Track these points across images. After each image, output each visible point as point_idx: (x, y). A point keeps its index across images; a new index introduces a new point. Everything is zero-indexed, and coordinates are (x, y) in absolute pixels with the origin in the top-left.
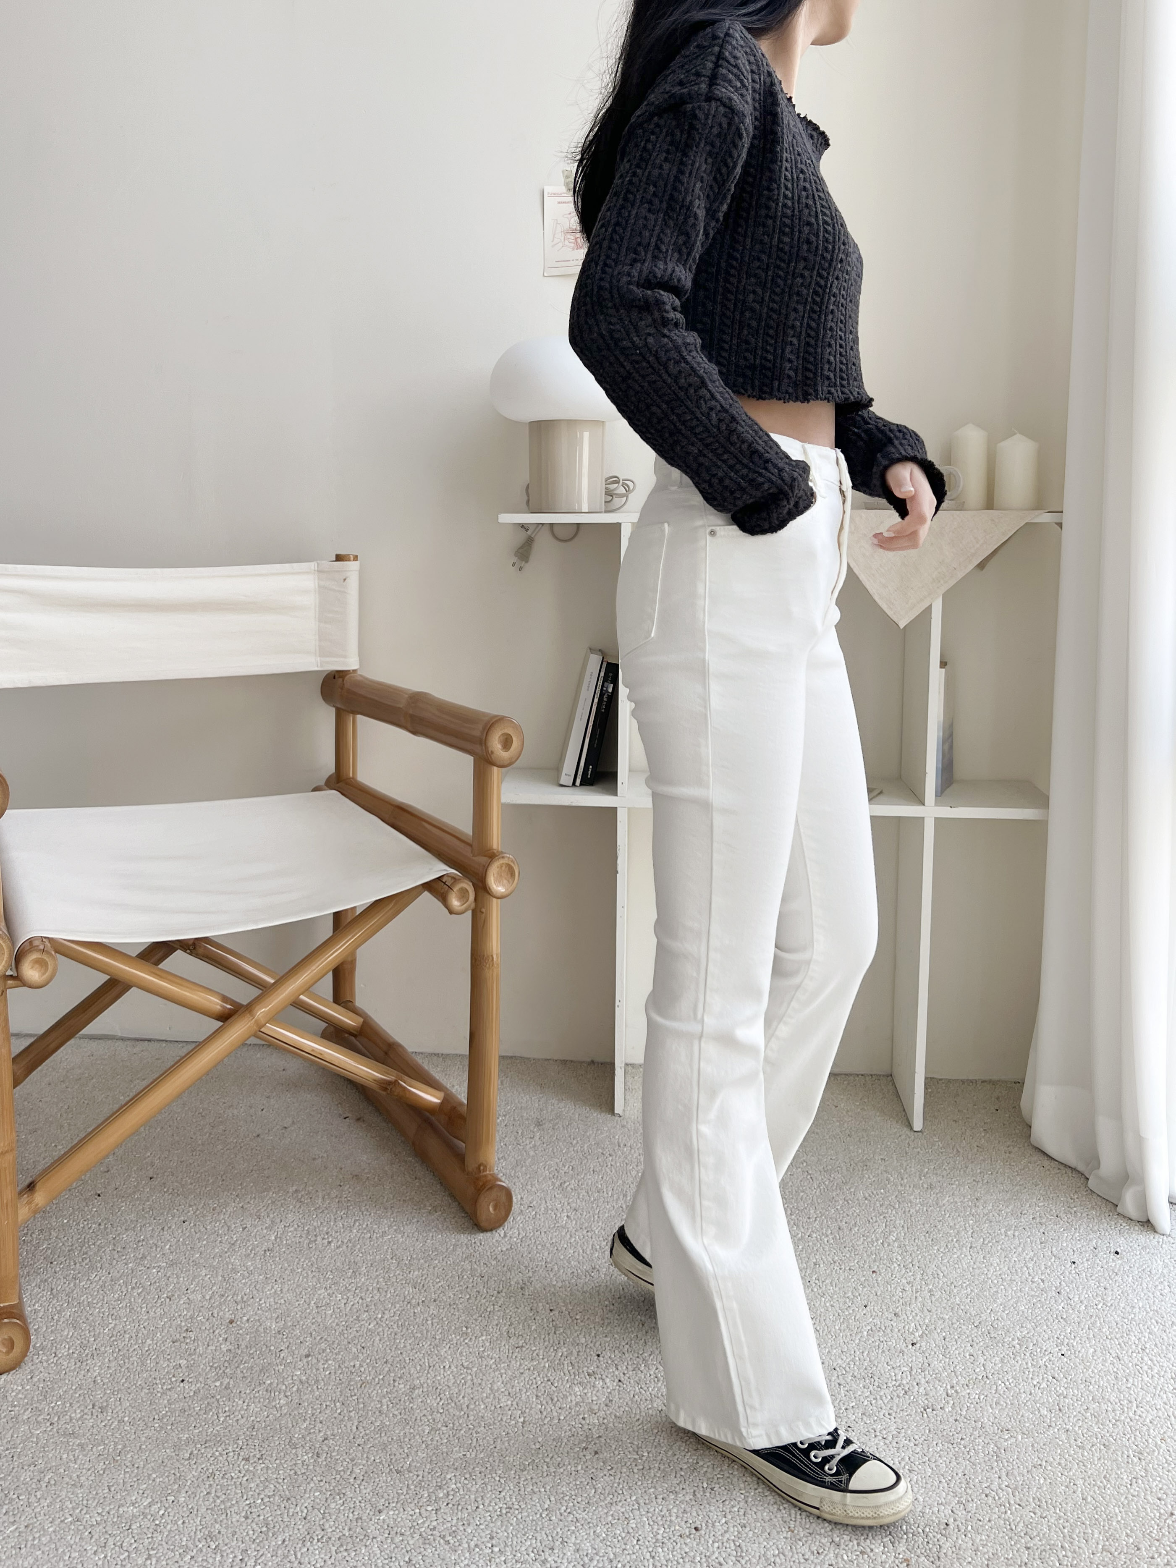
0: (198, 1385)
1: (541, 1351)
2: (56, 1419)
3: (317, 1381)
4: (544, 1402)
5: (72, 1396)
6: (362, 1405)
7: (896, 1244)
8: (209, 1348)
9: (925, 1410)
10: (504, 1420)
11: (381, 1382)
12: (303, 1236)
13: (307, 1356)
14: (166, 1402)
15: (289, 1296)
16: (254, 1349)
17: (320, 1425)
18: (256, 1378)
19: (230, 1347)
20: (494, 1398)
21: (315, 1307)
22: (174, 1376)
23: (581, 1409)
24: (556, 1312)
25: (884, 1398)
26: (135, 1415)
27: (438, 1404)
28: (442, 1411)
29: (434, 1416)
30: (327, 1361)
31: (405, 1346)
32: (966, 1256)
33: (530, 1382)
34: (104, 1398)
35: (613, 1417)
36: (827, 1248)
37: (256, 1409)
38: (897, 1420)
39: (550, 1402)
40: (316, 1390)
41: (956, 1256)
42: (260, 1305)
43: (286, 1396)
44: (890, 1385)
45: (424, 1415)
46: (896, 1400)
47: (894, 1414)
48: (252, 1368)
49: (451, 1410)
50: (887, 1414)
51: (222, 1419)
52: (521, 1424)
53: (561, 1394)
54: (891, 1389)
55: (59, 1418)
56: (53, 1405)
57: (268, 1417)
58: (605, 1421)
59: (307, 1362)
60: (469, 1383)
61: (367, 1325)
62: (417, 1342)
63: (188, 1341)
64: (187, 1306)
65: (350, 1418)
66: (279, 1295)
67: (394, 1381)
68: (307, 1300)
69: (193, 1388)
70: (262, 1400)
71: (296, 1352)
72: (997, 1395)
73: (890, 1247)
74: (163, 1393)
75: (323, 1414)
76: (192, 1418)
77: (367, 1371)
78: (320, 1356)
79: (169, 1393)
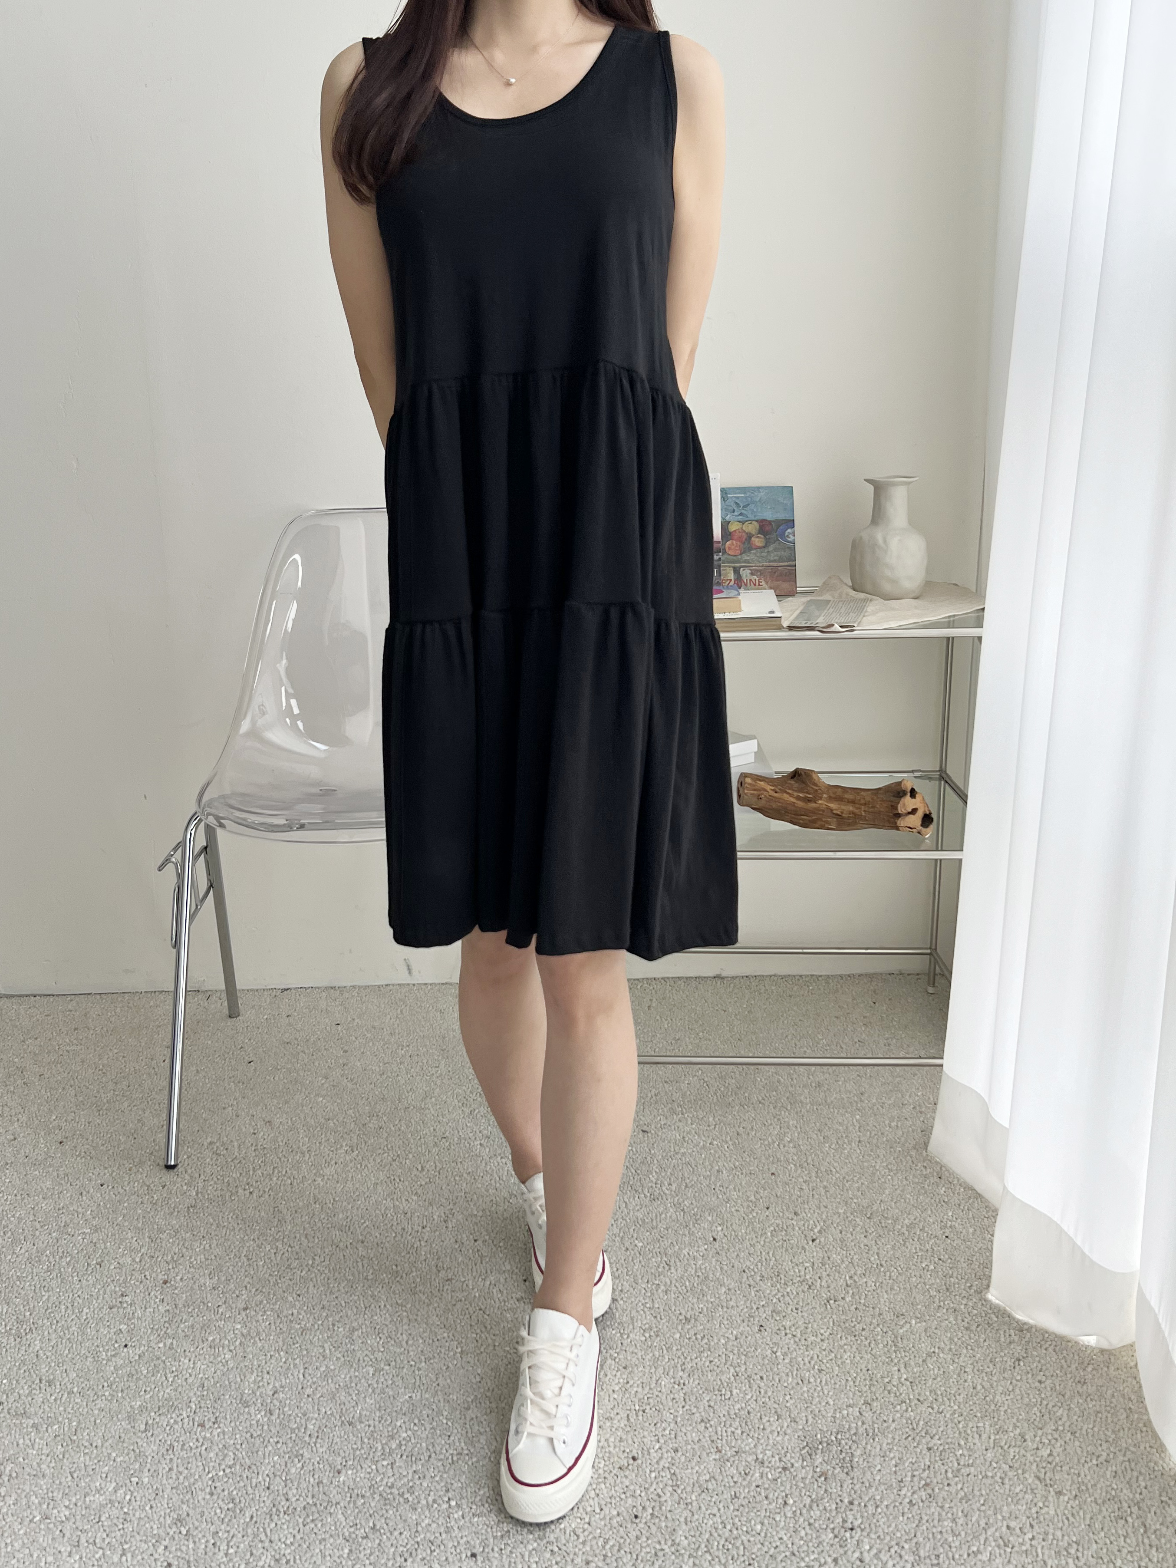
0: (142, 1348)
1: (470, 1282)
3: (258, 1334)
6: (305, 1352)
8: (148, 1310)
10: (443, 1351)
11: (321, 1327)
12: (225, 1189)
13: (245, 1309)
14: (112, 1368)
15: (218, 1251)
16: (192, 1307)
18: (198, 1335)
19: (168, 1308)
20: (431, 1331)
21: (245, 1260)
22: (116, 1342)
24: (480, 1242)
27: (378, 1343)
29: (376, 1355)
30: (265, 1312)
31: (339, 1290)
34: (50, 1371)
37: (203, 1367)
39: (483, 1330)
42: (191, 1263)
43: (231, 1351)
45: (366, 1355)
46: (802, 1295)
48: (192, 1326)
51: (171, 1380)
52: (458, 1355)
59: (246, 1315)
60: (405, 1320)
61: (299, 1272)
62: (350, 1284)
63: (125, 1305)
64: (118, 1270)
65: (295, 1365)
66: (208, 1251)
67: (334, 1325)
68: (237, 1253)
69: (138, 1352)
70: (207, 1357)
71: (234, 1306)
74: (108, 1360)
75: (268, 1364)
77: (306, 1318)
78: (258, 1309)
79: (113, 1359)
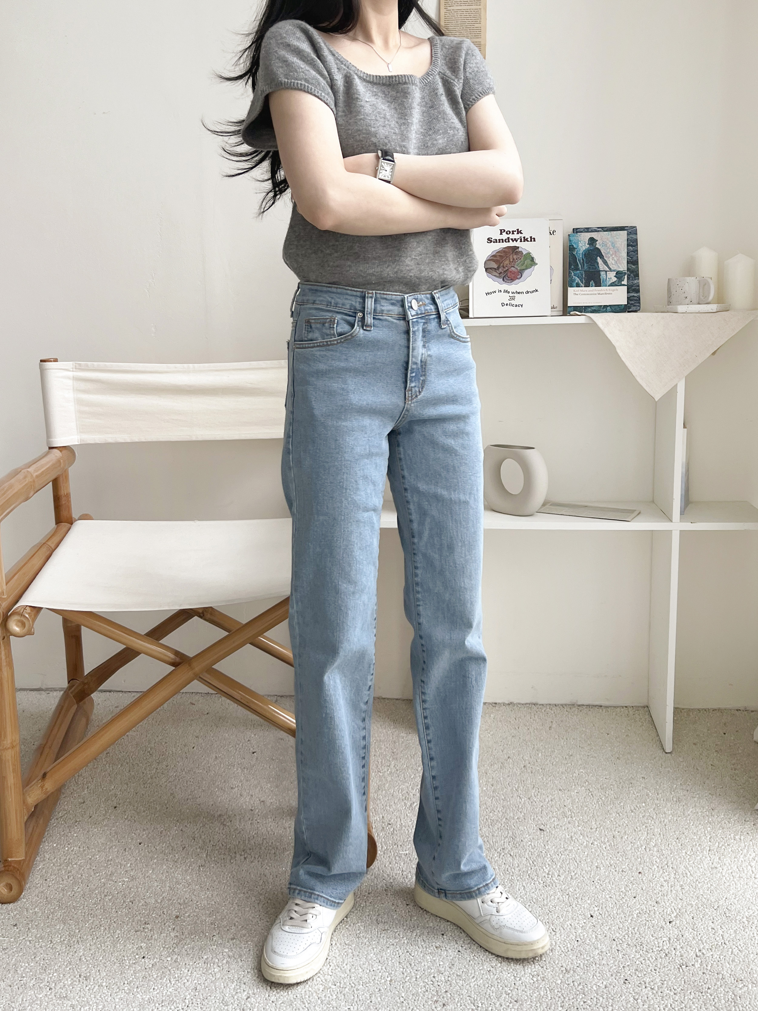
2: (54, 985)
4: (405, 967)
5: (64, 970)
7: (655, 849)
9: (681, 966)
17: (243, 986)
23: (433, 971)
25: (651, 959)
26: (110, 981)
28: (331, 974)
32: (706, 857)
33: (394, 953)
35: (455, 975)
36: (605, 854)
38: (661, 973)
40: (240, 961)
41: (699, 858)
44: (655, 950)
47: (658, 970)
49: (338, 973)
50: (653, 970)
53: (417, 961)
54: (656, 953)
55: (55, 984)
56: (51, 975)
57: (206, 980)
58: (450, 979)
72: (733, 956)
73: (651, 852)
76: (152, 983)
